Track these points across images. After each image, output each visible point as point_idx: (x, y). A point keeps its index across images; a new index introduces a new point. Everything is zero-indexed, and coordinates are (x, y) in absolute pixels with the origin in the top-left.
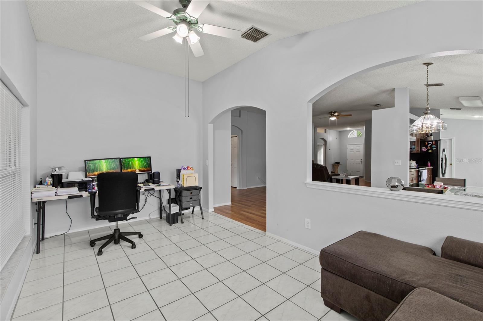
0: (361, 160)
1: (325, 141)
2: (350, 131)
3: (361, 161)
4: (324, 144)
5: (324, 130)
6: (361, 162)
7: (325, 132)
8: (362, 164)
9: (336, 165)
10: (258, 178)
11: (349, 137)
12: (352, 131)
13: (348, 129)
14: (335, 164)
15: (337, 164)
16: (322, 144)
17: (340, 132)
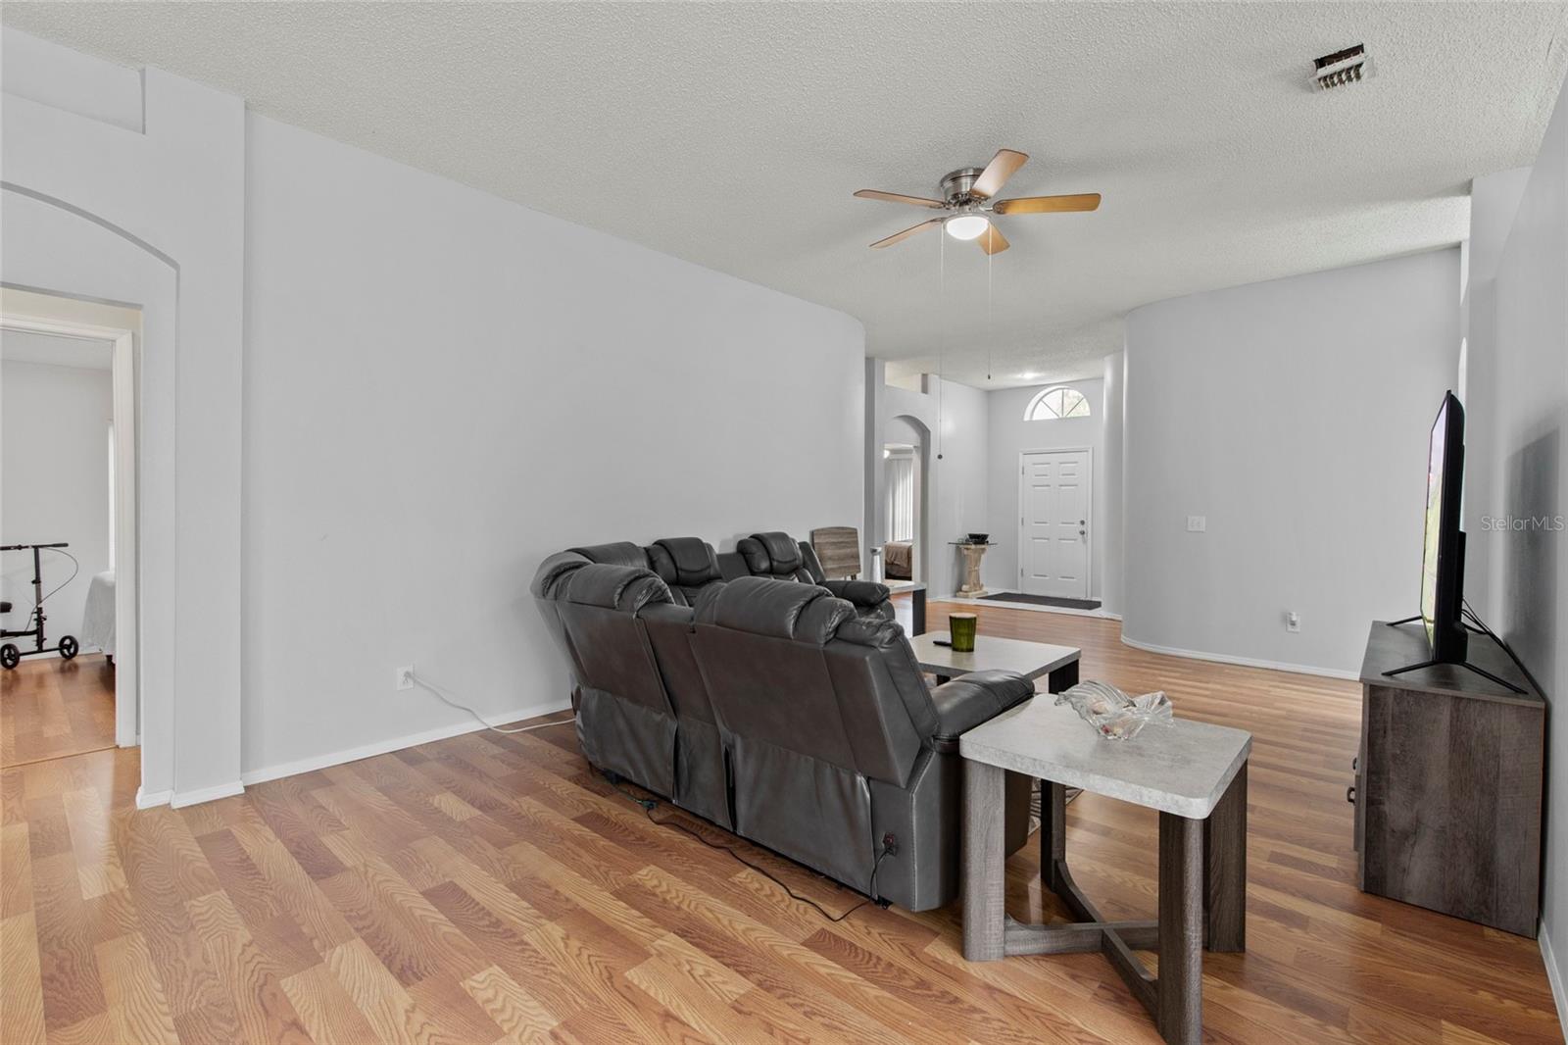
0: (1083, 523)
1: (923, 432)
2: (1036, 388)
3: (1082, 528)
4: (919, 445)
5: (920, 376)
6: (1083, 533)
7: (925, 390)
8: (1085, 542)
9: (973, 547)
10: (408, 675)
11: (1027, 418)
12: (1047, 391)
13: (1029, 376)
14: (967, 542)
15: (976, 543)
16: (912, 446)
17: (989, 394)
